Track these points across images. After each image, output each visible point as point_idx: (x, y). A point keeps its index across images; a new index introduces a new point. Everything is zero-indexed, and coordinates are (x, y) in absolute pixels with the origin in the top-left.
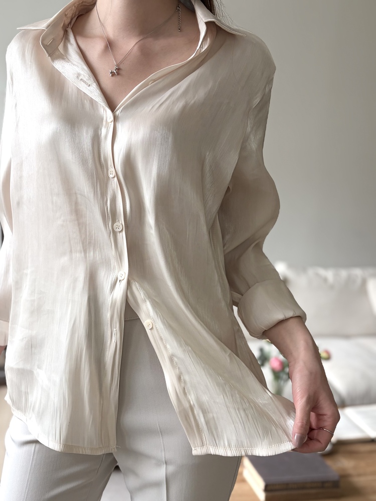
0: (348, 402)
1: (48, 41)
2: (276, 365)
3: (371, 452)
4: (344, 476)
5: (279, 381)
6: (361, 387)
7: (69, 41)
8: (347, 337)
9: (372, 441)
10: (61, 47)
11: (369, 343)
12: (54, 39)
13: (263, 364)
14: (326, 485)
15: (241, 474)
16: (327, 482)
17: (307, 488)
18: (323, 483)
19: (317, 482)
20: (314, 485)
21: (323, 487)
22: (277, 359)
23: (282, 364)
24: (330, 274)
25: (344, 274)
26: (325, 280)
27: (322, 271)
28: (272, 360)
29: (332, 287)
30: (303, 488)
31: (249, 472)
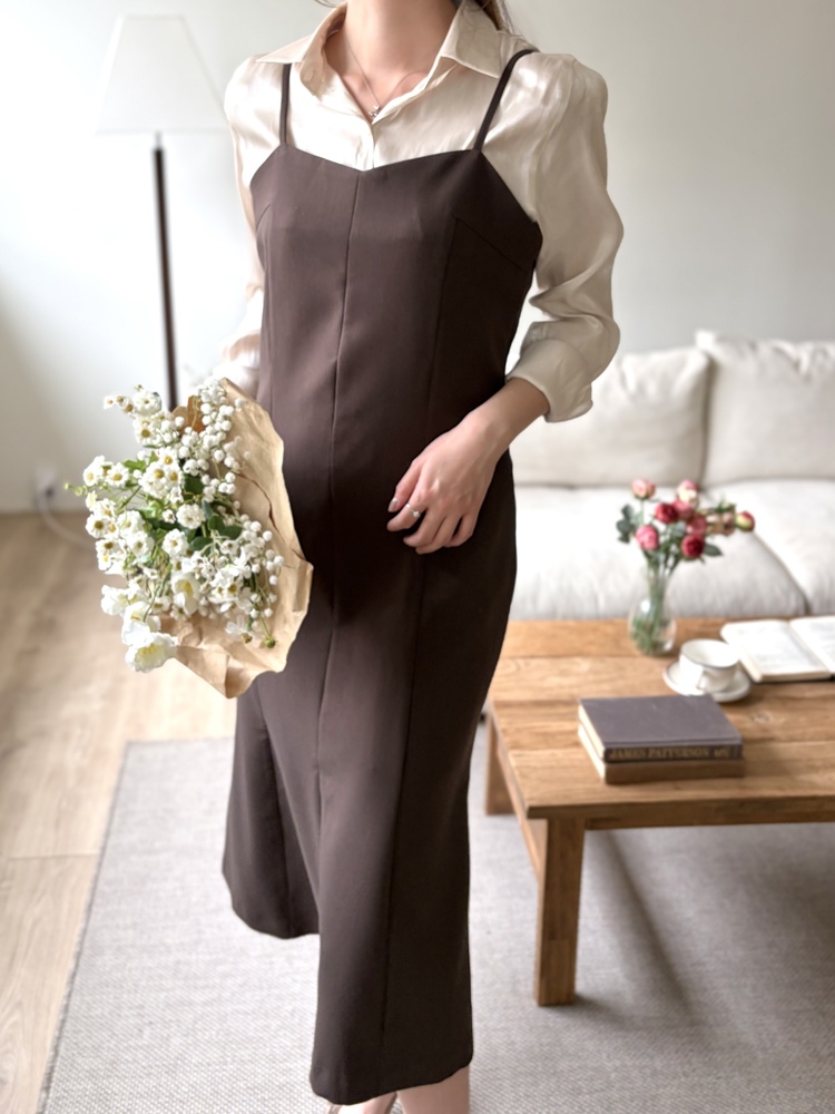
2: (647, 537)
13: (625, 538)
14: (717, 753)
15: (575, 732)
16: (720, 747)
17: (683, 759)
18: (712, 749)
19: (702, 747)
20: (694, 753)
21: (712, 757)
22: (648, 529)
23: (656, 538)
24: (803, 353)
25: (832, 352)
26: (796, 364)
27: (789, 348)
28: (640, 530)
29: (807, 379)
30: (676, 759)
31: (584, 728)
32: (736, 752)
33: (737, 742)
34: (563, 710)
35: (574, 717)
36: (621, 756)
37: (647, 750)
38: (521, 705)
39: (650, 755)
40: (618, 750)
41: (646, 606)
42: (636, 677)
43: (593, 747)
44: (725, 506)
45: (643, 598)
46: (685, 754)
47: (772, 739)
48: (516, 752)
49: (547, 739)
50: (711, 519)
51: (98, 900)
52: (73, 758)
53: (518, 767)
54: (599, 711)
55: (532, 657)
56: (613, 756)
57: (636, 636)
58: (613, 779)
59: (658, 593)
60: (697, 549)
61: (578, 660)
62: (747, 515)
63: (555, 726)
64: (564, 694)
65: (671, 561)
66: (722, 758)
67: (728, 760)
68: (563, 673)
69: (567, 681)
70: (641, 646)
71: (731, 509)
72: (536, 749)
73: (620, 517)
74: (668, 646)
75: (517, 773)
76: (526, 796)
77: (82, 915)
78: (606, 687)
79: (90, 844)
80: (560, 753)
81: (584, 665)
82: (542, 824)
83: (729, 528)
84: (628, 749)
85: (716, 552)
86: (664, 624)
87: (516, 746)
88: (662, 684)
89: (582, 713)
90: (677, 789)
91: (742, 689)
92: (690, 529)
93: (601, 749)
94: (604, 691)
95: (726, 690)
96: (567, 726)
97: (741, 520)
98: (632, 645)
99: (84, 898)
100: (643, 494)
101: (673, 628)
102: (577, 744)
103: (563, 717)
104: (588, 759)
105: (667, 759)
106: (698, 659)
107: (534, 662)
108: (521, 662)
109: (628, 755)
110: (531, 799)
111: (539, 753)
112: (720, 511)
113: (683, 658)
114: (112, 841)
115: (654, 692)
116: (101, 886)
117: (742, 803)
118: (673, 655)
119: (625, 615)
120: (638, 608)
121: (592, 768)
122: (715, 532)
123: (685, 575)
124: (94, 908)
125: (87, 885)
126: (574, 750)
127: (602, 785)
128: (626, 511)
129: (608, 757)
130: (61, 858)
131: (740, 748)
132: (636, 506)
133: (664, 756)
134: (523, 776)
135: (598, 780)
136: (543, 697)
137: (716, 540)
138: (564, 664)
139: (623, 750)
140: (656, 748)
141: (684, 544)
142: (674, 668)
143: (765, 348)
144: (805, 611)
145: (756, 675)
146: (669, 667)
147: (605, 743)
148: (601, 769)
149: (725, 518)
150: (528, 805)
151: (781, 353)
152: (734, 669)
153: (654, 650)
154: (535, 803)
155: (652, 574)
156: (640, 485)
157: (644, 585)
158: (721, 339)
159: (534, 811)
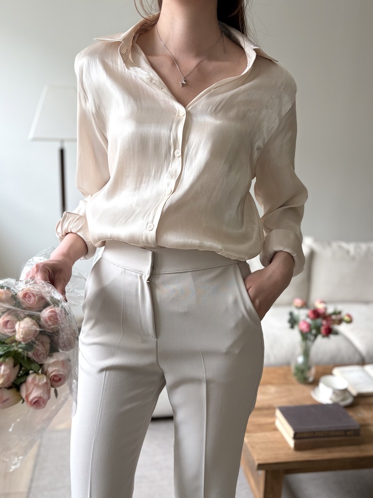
0: (367, 360)
2: (304, 327)
4: (365, 425)
5: (307, 341)
8: (366, 302)
12: (127, 50)
13: (292, 327)
14: (348, 433)
15: (274, 423)
16: (349, 430)
17: (332, 436)
18: (346, 431)
19: (340, 430)
20: (337, 433)
21: (345, 435)
22: (305, 322)
23: (309, 326)
24: (351, 247)
25: (364, 246)
26: (348, 252)
27: (345, 245)
28: (301, 323)
29: (353, 258)
30: (328, 436)
31: (280, 422)
32: (357, 432)
33: (357, 427)
34: (266, 412)
35: (273, 415)
36: (302, 436)
37: (314, 432)
39: (316, 435)
40: (300, 433)
41: (300, 360)
42: (298, 395)
43: (286, 431)
44: (337, 312)
45: (299, 355)
46: (333, 434)
47: (368, 425)
49: (261, 427)
50: (334, 317)
53: (249, 443)
54: (290, 413)
56: (298, 436)
57: (295, 374)
58: (298, 448)
59: (306, 353)
60: (329, 332)
61: (269, 387)
62: (349, 316)
63: (263, 420)
64: (266, 403)
65: (312, 338)
66: (351, 435)
67: (354, 436)
68: (263, 393)
69: (265, 396)
70: (299, 379)
71: (340, 313)
72: (256, 433)
73: (287, 317)
74: (311, 379)
75: (249, 446)
76: (255, 458)
78: (285, 400)
79: (22, 486)
80: (268, 434)
82: (262, 473)
83: (340, 321)
84: (305, 432)
85: (336, 333)
86: (309, 368)
88: (311, 398)
89: (278, 413)
90: (330, 452)
91: (349, 401)
92: (324, 322)
93: (292, 433)
94: (285, 402)
95: (343, 400)
96: (269, 420)
97: (346, 318)
98: (294, 379)
100: (299, 305)
101: (313, 371)
102: (276, 429)
103: (267, 416)
104: (283, 437)
105: (324, 437)
106: (328, 385)
109: (305, 435)
110: (258, 460)
111: (258, 434)
112: (335, 313)
113: (321, 386)
114: (34, 484)
115: (308, 403)
117: (362, 459)
118: (315, 383)
119: (288, 364)
120: (296, 361)
121: (285, 442)
122: (335, 323)
123: (323, 346)
127: (292, 452)
128: (291, 314)
129: (296, 437)
130: (7, 495)
131: (359, 430)
132: (296, 312)
133: (323, 435)
134: (252, 447)
135: (290, 448)
137: (337, 327)
139: (303, 433)
140: (319, 431)
141: (323, 329)
142: (317, 390)
143: (335, 245)
144: (362, 362)
145: (354, 392)
146: (313, 389)
147: (294, 429)
148: (291, 443)
149: (338, 317)
150: (257, 463)
151: (340, 247)
152: (345, 391)
153: (305, 381)
154: (261, 462)
155: (303, 344)
156: (298, 302)
157: (299, 349)
158: (316, 240)
159: (261, 466)
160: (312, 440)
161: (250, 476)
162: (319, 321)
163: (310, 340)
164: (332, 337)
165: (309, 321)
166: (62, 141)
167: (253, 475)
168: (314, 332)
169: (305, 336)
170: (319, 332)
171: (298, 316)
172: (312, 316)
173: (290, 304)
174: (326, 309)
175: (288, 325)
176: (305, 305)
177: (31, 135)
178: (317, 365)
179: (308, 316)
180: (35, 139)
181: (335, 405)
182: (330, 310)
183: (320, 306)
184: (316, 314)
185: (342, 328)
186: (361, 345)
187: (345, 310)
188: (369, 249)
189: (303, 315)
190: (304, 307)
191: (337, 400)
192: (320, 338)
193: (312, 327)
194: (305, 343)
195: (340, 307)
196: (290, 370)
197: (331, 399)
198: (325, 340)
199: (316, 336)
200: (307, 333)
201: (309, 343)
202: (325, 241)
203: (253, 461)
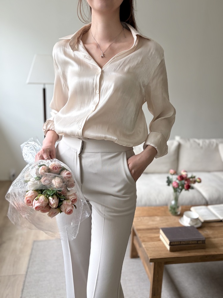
0: (209, 203)
1: (72, 44)
2: (175, 185)
3: (221, 226)
4: (208, 238)
6: (216, 196)
7: (80, 44)
8: (209, 172)
9: (221, 221)
10: (76, 47)
11: (219, 174)
12: (74, 43)
13: (169, 185)
15: (159, 237)
16: (200, 241)
18: (198, 241)
19: (195, 241)
20: (193, 242)
21: (197, 243)
22: (176, 182)
23: (178, 184)
24: (200, 142)
25: (207, 141)
26: (199, 144)
27: (197, 140)
28: (173, 183)
29: (202, 148)
30: (188, 244)
31: (162, 236)
32: (203, 242)
33: (204, 239)
34: (155, 231)
35: (158, 232)
36: (174, 244)
37: (181, 242)
38: (143, 230)
39: (182, 243)
40: (173, 242)
41: (173, 202)
42: (172, 221)
43: (165, 241)
44: (193, 177)
45: (172, 200)
46: (190, 243)
47: (210, 238)
48: (144, 243)
49: (152, 239)
50: (191, 179)
51: (25, 288)
52: (19, 246)
53: (145, 247)
54: (167, 231)
55: (144, 216)
56: (172, 244)
57: (170, 211)
58: (172, 250)
59: (176, 199)
60: (189, 187)
61: (156, 217)
62: (199, 179)
63: (153, 235)
64: (154, 226)
65: (180, 191)
66: (200, 244)
67: (202, 244)
68: (153, 221)
69: (154, 223)
70: (172, 213)
71: (194, 177)
72: (149, 242)
73: (166, 179)
74: (179, 213)
75: (145, 249)
76: (149, 256)
77: (20, 293)
78: (165, 224)
79: (23, 271)
80: (156, 243)
81: (158, 219)
82: (152, 264)
83: (195, 182)
84: (176, 242)
85: (193, 188)
86: (178, 207)
87: (144, 241)
88: (179, 223)
89: (161, 231)
90: (189, 253)
91: (199, 225)
92: (186, 182)
93: (168, 242)
94: (165, 225)
95: (196, 224)
96: (156, 235)
97: (198, 180)
98: (170, 213)
99: (21, 287)
100: (173, 173)
101: (180, 209)
102: (160, 240)
103: (155, 233)
104: (163, 244)
105: (186, 244)
106: (188, 216)
107: (145, 218)
108: (142, 218)
109: (176, 243)
110: (150, 257)
111: (150, 243)
112: (192, 177)
113: (184, 217)
114: (29, 270)
115: (177, 226)
116: (26, 284)
117: (206, 256)
118: (181, 215)
119: (167, 205)
120: (171, 203)
121: (165, 247)
122: (192, 183)
123: (185, 195)
124: (24, 291)
125: (22, 283)
126: (159, 242)
127: (169, 252)
128: (168, 178)
129: (170, 244)
130: (15, 276)
131: (205, 241)
132: (171, 177)
133: (185, 243)
134: (147, 250)
135: (167, 250)
136: (149, 227)
137: (193, 185)
138: (153, 218)
140: (183, 241)
141: (185, 186)
142: (182, 219)
143: (192, 140)
144: (207, 204)
145: (202, 220)
146: (180, 218)
147: (170, 240)
148: (168, 247)
149: (194, 179)
150: (149, 259)
151: (195, 142)
152: (197, 219)
153: (175, 214)
154: (152, 258)
155: (175, 194)
156: (172, 171)
157: (172, 197)
158: (181, 138)
159: (151, 260)
160: (179, 246)
161: (146, 265)
162: (183, 181)
163: (178, 192)
164: (190, 190)
165: (178, 181)
166: (44, 84)
167: (147, 265)
168: (180, 187)
169: (175, 190)
170: (183, 187)
171: (172, 179)
172: (179, 179)
173: (168, 172)
174: (187, 175)
175: (166, 184)
176: (176, 173)
177: (28, 81)
178: (182, 205)
179: (177, 179)
180: (29, 83)
181: (192, 227)
182: (189, 176)
183: (184, 174)
184: (182, 178)
185: (196, 185)
186: (206, 195)
187: (197, 175)
188: (210, 143)
189: (174, 178)
190: (175, 174)
191: (193, 224)
192: (183, 191)
193: (180, 185)
194: (175, 193)
195: (194, 174)
196: (167, 208)
197: (190, 224)
198: (187, 192)
199: (181, 190)
200: (176, 188)
201: (178, 193)
202: (187, 138)
203: (148, 258)
